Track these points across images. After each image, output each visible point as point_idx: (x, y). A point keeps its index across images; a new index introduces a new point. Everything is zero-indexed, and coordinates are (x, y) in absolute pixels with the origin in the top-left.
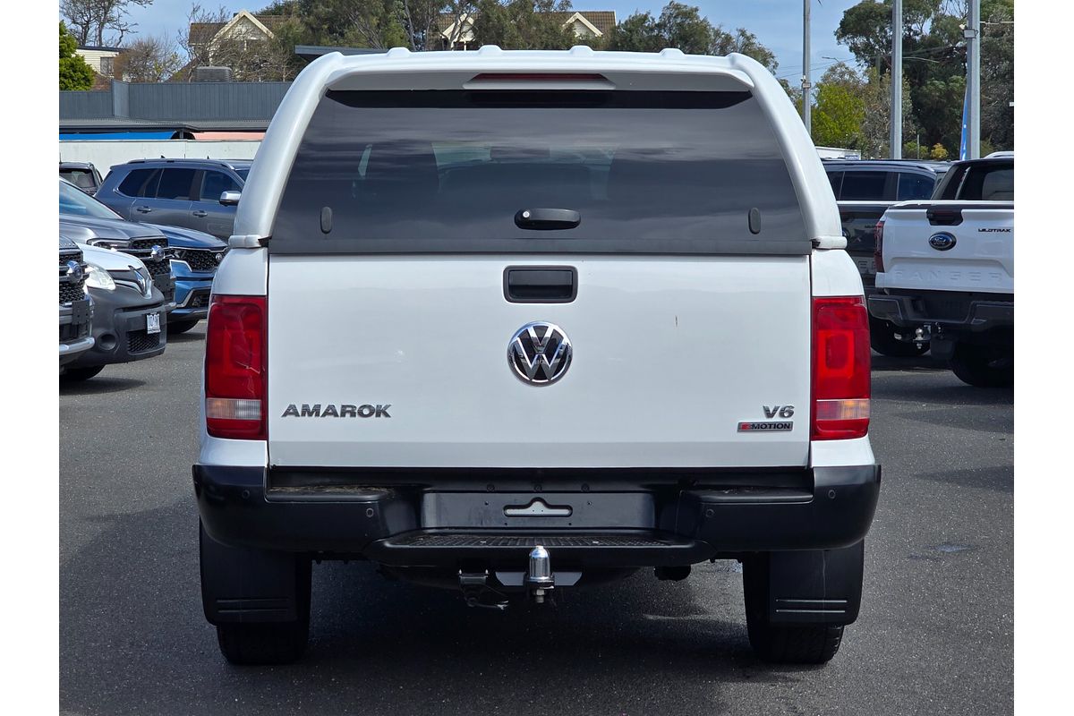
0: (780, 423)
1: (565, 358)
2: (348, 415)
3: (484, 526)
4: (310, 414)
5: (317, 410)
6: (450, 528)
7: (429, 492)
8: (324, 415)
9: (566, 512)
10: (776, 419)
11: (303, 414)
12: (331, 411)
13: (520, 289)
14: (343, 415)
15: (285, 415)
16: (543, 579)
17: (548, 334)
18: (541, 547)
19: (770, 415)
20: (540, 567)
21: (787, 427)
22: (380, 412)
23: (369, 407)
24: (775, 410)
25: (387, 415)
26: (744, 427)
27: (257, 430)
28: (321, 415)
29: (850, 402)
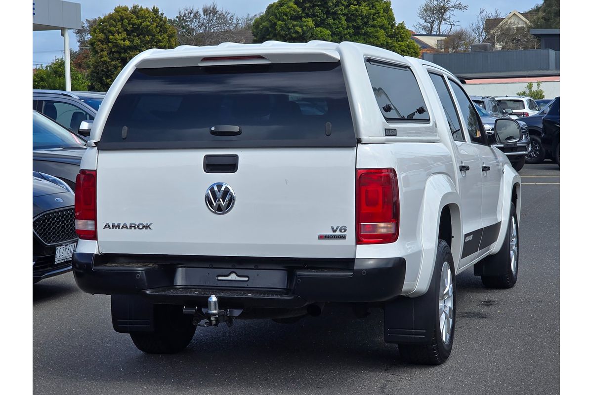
0: (340, 235)
1: (232, 200)
2: (133, 228)
3: (207, 285)
4: (116, 228)
5: (118, 226)
6: (191, 285)
7: (180, 267)
8: (122, 228)
9: (246, 279)
10: (338, 233)
11: (113, 228)
12: (125, 226)
13: (212, 166)
14: (131, 228)
15: (104, 228)
16: (215, 312)
17: (223, 189)
18: (214, 296)
19: (334, 231)
20: (213, 306)
21: (343, 237)
22: (147, 227)
23: (142, 224)
24: (337, 229)
25: (150, 229)
26: (321, 237)
27: (92, 235)
28: (121, 227)
29: (382, 224)
